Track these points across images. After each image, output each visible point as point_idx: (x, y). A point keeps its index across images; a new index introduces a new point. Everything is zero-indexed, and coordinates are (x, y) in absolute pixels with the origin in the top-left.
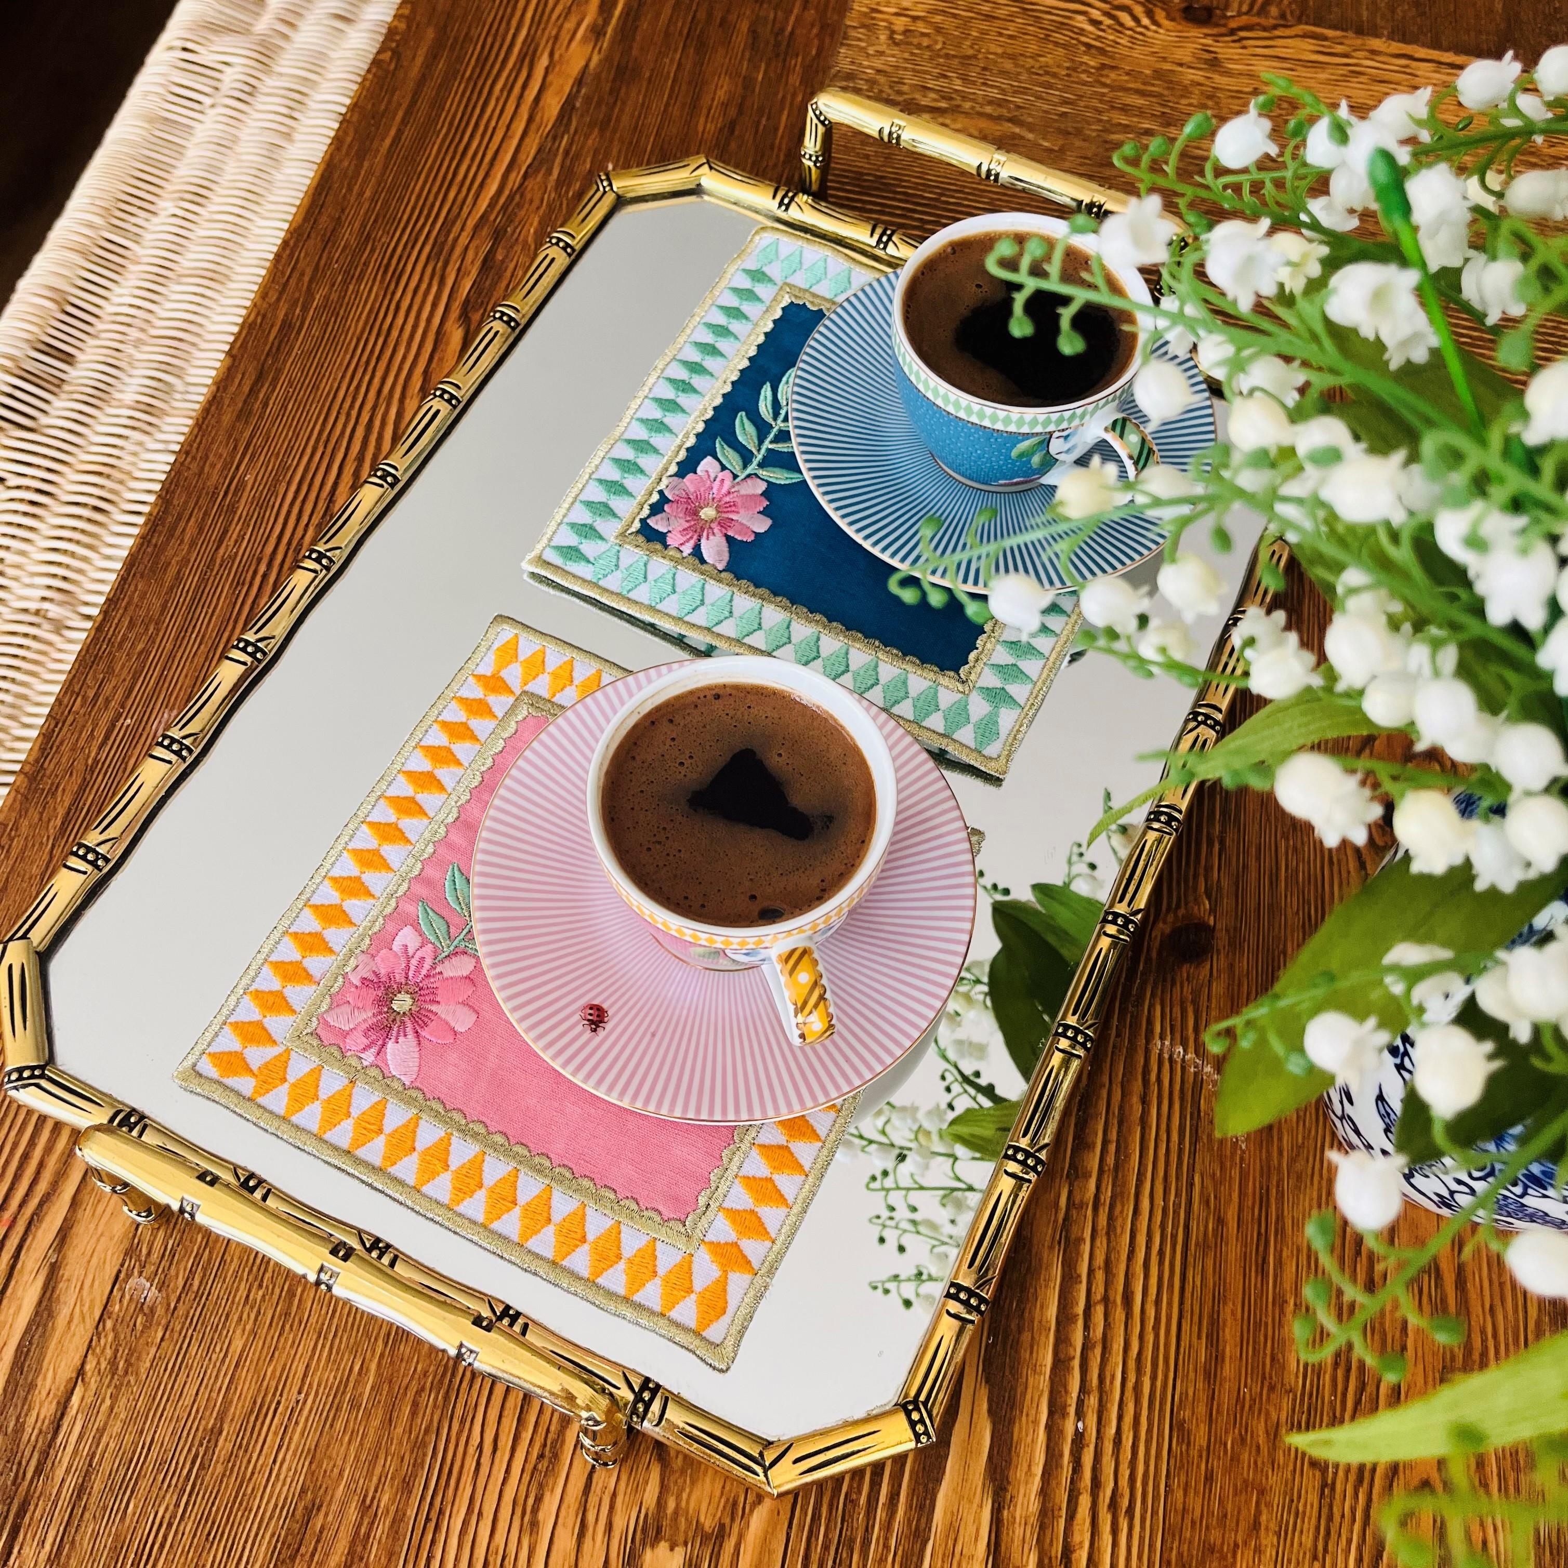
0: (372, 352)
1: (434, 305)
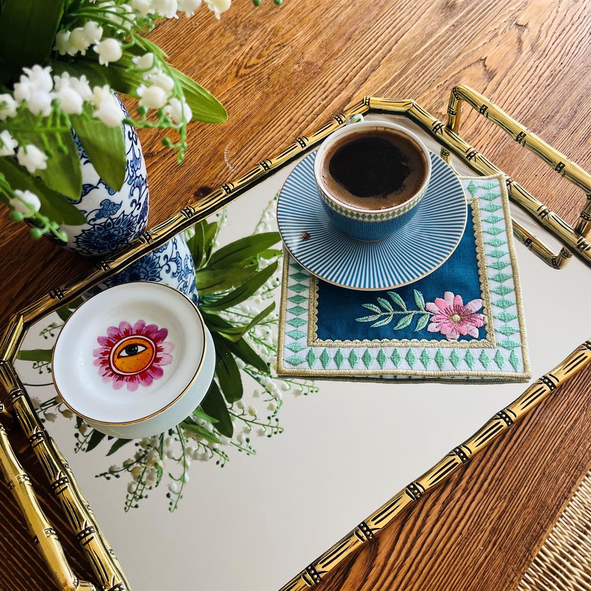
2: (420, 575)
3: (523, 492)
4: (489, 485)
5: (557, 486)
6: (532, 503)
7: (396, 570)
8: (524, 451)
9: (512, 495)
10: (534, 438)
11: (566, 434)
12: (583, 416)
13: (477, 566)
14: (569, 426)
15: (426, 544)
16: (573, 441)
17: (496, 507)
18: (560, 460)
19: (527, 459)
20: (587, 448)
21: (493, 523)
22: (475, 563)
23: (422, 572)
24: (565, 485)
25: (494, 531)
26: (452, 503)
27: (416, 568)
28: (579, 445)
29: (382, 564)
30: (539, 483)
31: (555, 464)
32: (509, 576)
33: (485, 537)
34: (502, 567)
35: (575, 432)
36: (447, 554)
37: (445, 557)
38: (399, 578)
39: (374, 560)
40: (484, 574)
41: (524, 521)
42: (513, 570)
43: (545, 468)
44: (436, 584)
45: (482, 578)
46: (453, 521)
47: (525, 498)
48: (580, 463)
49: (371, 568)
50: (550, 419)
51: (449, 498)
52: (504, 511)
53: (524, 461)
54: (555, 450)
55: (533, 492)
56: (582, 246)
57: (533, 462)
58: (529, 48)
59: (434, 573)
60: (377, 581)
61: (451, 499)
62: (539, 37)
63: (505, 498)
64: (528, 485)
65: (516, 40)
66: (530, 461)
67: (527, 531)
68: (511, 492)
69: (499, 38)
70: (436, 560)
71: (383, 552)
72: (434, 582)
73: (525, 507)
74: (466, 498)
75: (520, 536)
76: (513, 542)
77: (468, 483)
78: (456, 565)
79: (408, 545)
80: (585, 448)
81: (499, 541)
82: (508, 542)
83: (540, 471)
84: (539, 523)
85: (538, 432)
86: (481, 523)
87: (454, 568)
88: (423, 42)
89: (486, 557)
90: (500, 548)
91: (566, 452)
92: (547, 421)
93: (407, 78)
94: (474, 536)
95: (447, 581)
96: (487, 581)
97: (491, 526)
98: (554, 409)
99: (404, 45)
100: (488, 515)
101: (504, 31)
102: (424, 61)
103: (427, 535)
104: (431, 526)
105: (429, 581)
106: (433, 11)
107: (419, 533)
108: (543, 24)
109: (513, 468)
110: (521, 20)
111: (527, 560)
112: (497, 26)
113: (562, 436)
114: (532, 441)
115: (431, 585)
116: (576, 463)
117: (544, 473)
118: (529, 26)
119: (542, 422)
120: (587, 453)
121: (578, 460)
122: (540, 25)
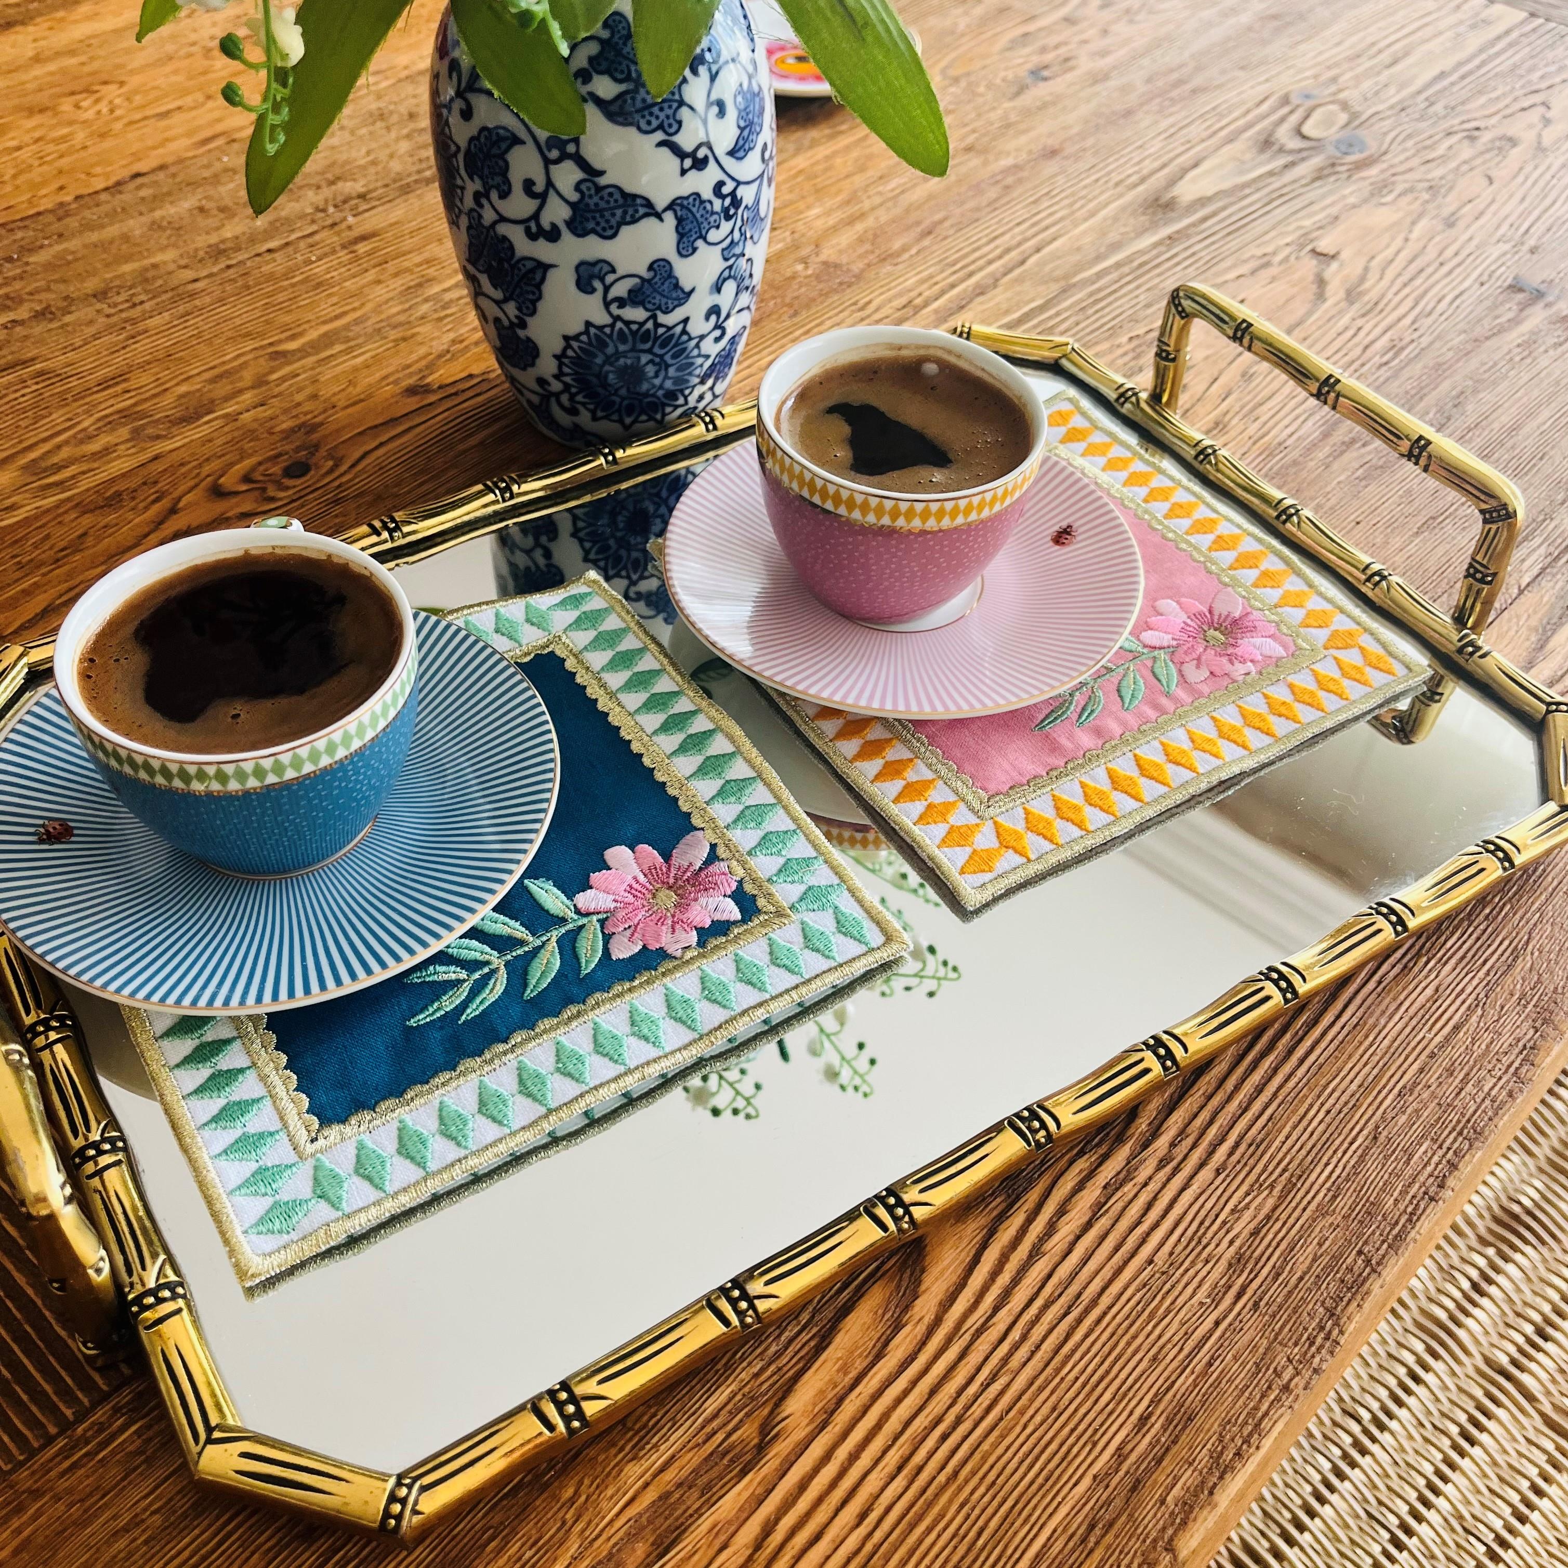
0: (944, 1437)
1: (803, 1486)
2: (1033, 1353)
3: (1319, 1176)
4: (1230, 1154)
5: (1409, 1171)
6: (1344, 1203)
7: (967, 1337)
8: (1323, 1082)
9: (1289, 1180)
10: (1350, 1057)
11: (1432, 1055)
12: (1474, 1019)
13: (1190, 1344)
14: (1439, 1038)
15: (1054, 1280)
16: (1450, 1072)
17: (1247, 1207)
18: (1417, 1111)
19: (1331, 1101)
20: (1486, 1089)
21: (1237, 1243)
22: (1187, 1335)
23: (1038, 1347)
24: (1429, 1169)
25: (1238, 1262)
26: (1129, 1189)
27: (1024, 1337)
28: (1465, 1080)
29: (929, 1318)
30: (1362, 1158)
31: (1403, 1118)
32: (1278, 1374)
33: (1215, 1275)
34: (1261, 1350)
35: (1456, 1051)
36: (1110, 1308)
37: (1105, 1314)
38: (974, 1358)
39: (907, 1308)
40: (1210, 1364)
41: (1320, 1245)
42: (1290, 1360)
43: (1377, 1127)
44: (1077, 1379)
45: (1205, 1373)
46: (1132, 1230)
47: (1324, 1191)
48: (1468, 1121)
49: (897, 1326)
50: (1390, 1018)
51: (1122, 1176)
52: (1268, 1217)
53: (1322, 1104)
54: (1404, 1087)
55: (1347, 1180)
56: (1470, 649)
57: (1345, 1110)
58: (1342, 294)
59: (1073, 1351)
60: (913, 1360)
61: (1128, 1178)
62: (1363, 279)
63: (1272, 1186)
64: (1334, 1160)
65: (1311, 278)
66: (1338, 1106)
67: (1329, 1268)
68: (1287, 1174)
69: (1273, 271)
70: (1079, 1321)
71: (934, 1289)
72: (1070, 1372)
73: (1323, 1211)
74: (1169, 1180)
75: (1309, 1280)
76: (1290, 1293)
77: (1173, 1145)
78: (1134, 1337)
79: (1004, 1279)
80: (1481, 1089)
81: (1254, 1285)
82: (1276, 1292)
83: (1365, 1132)
84: (1360, 1253)
85: (1361, 1043)
86: (1204, 1241)
87: (1129, 1344)
88: (1099, 258)
89: (1217, 1323)
90: (1256, 1305)
91: (1433, 1096)
92: (1383, 1021)
93: (1058, 314)
94: (1187, 1270)
95: (1107, 1372)
96: (1219, 1380)
97: (1232, 1249)
98: (1402, 997)
99: (1055, 257)
100: (1224, 1223)
101: (1286, 259)
102: (1100, 290)
103: (1057, 1259)
104: (1071, 1238)
105: (1058, 1371)
106: (1123, 209)
107: (1035, 1253)
108: (1373, 258)
109: (1295, 1119)
110: (1324, 245)
111: (1327, 1338)
112: (1269, 249)
113: (1423, 1057)
114: (1346, 1063)
115: (1062, 1379)
116: (1459, 1122)
117: (1375, 1138)
118: (1344, 255)
119: (1371, 1021)
120: (1487, 1102)
121: (1463, 1115)
122: (1365, 259)
